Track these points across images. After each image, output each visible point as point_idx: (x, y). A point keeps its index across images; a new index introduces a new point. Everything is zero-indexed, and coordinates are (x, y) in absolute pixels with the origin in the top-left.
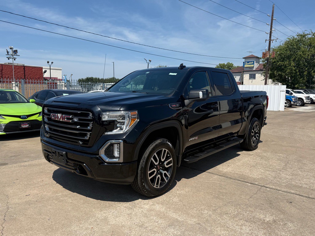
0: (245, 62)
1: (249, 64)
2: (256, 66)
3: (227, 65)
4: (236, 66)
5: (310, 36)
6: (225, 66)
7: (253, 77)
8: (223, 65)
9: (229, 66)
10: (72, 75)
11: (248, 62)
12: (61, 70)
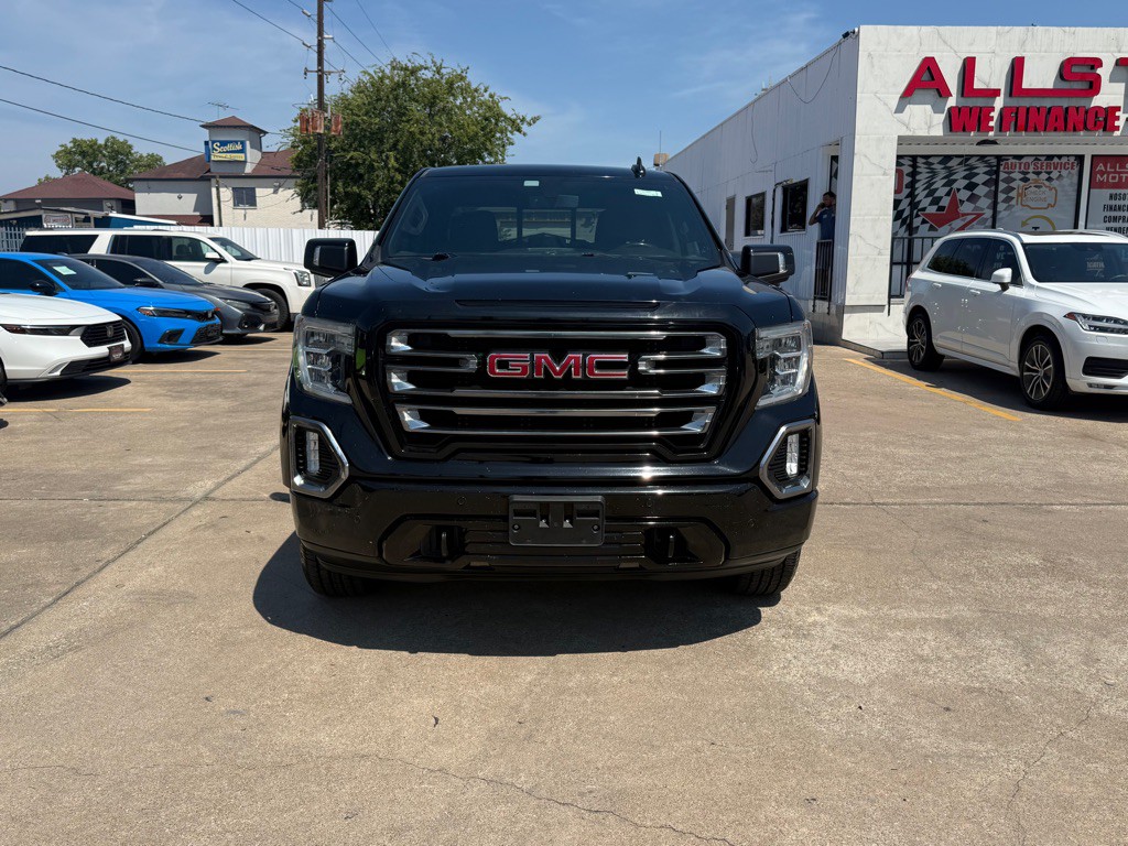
0: (213, 142)
1: (227, 152)
2: (252, 158)
3: (106, 145)
4: (145, 155)
5: (427, 75)
6: (101, 152)
7: (245, 198)
8: (91, 147)
9: (118, 153)
11: (224, 143)
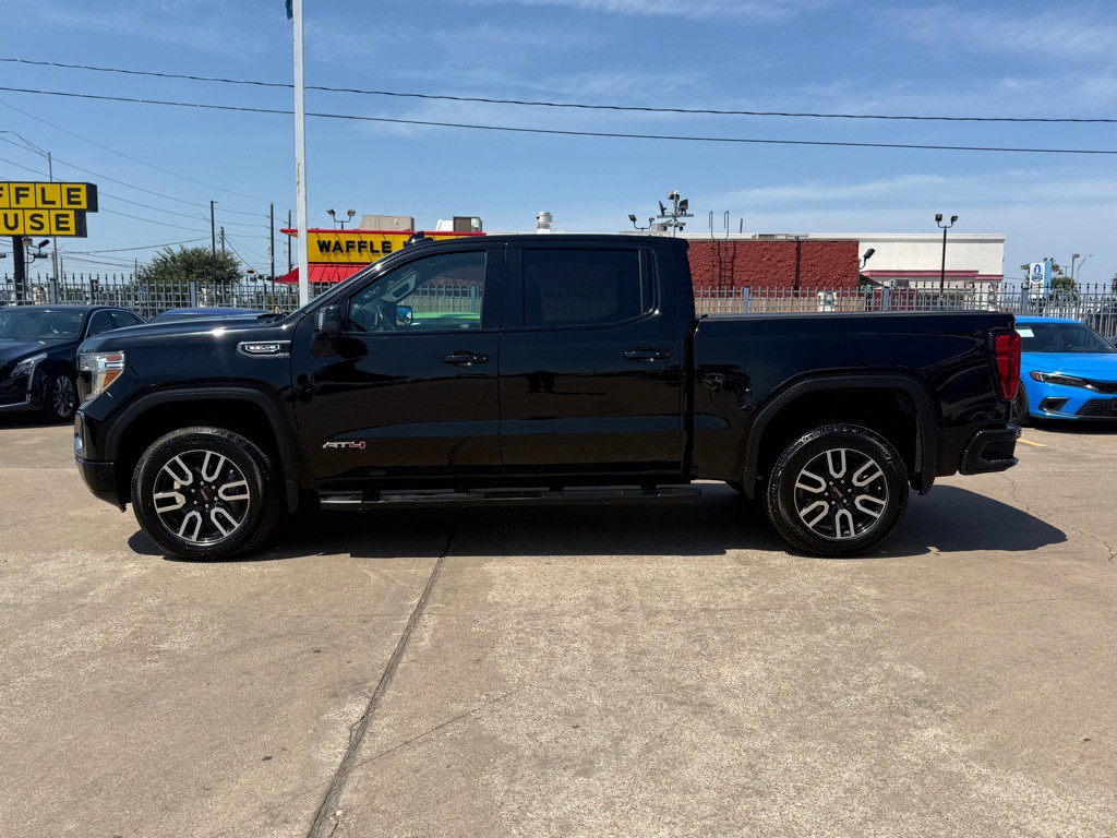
10: (1077, 256)
12: (1002, 241)
